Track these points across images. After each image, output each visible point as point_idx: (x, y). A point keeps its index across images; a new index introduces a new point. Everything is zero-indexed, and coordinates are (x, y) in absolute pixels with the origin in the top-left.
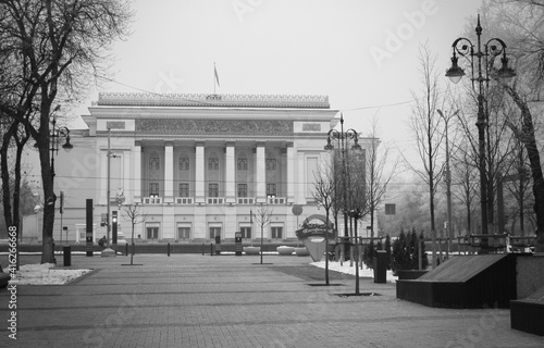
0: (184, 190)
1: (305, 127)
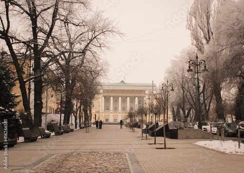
0: (116, 109)
1: (149, 92)
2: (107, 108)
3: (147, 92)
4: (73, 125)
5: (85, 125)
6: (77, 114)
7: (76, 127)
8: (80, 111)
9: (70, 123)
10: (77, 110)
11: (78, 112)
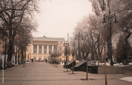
0: (40, 52)
1: (60, 43)
2: (35, 52)
3: (59, 43)
4: (14, 62)
5: (22, 62)
6: (16, 55)
7: (16, 63)
8: (19, 53)
9: (12, 60)
10: (17, 52)
11: (18, 54)
